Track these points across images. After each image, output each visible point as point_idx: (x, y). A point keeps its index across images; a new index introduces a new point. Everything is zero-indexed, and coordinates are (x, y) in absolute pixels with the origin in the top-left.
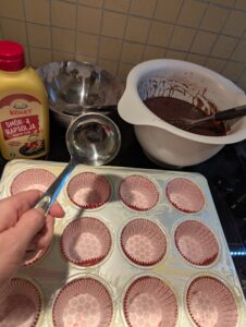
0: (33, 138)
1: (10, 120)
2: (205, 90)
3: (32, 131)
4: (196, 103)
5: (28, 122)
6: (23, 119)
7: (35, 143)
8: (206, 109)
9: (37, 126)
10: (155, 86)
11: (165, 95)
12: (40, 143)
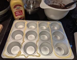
0: (22, 16)
1: (16, 12)
2: (62, 1)
3: (21, 14)
4: (60, 5)
5: (20, 12)
6: (19, 11)
7: (22, 17)
8: (63, 6)
9: (22, 13)
10: (49, 2)
11: (52, 4)
12: (23, 17)
